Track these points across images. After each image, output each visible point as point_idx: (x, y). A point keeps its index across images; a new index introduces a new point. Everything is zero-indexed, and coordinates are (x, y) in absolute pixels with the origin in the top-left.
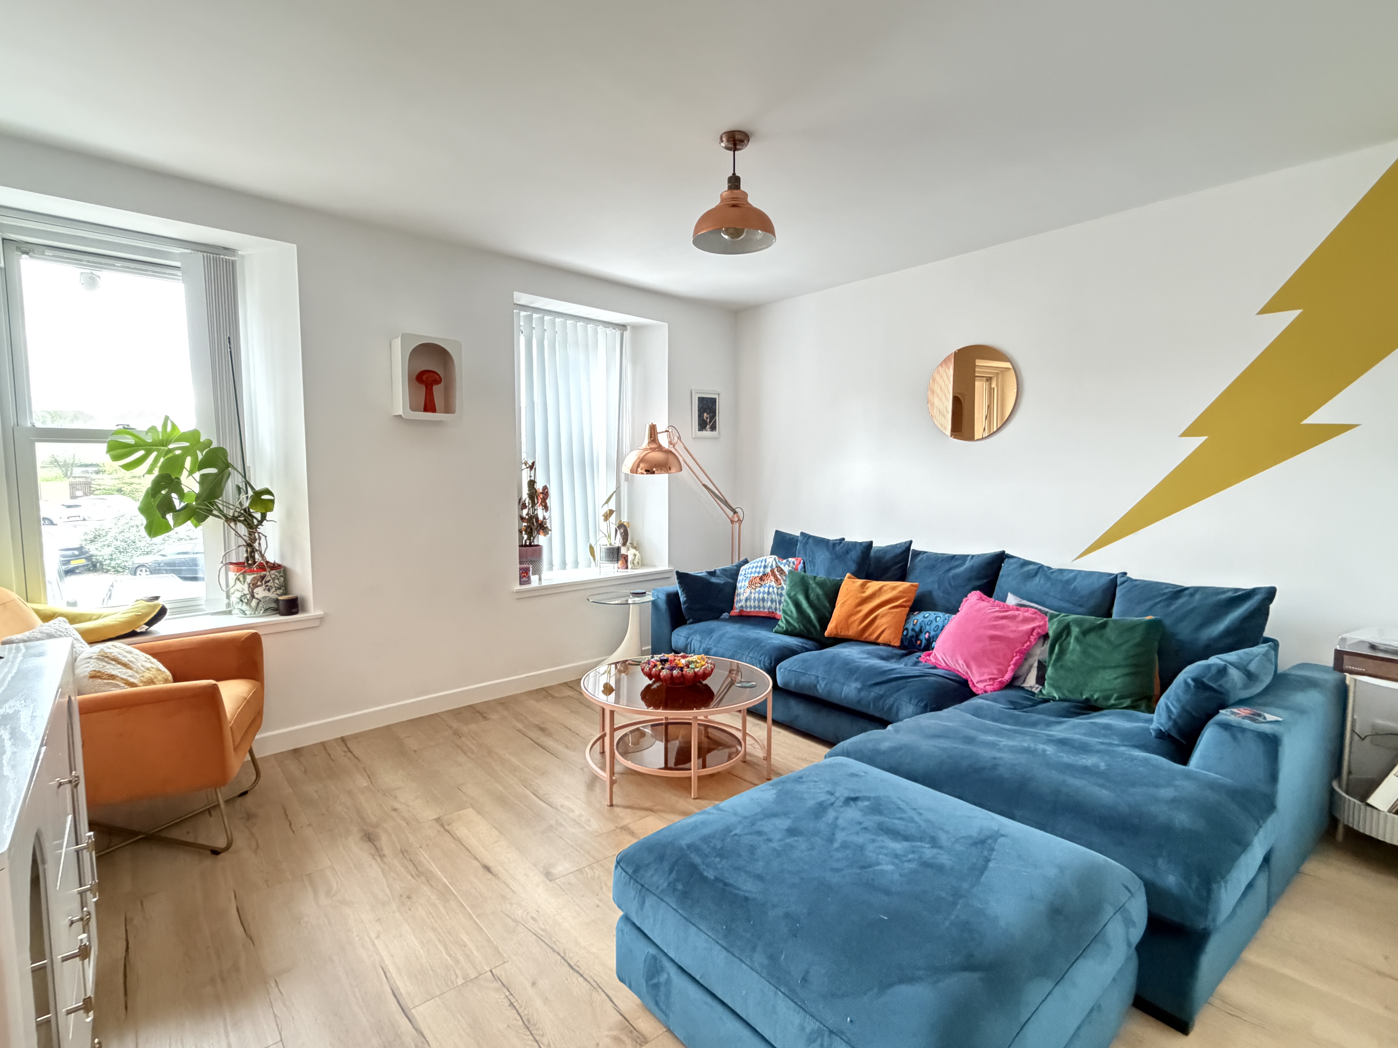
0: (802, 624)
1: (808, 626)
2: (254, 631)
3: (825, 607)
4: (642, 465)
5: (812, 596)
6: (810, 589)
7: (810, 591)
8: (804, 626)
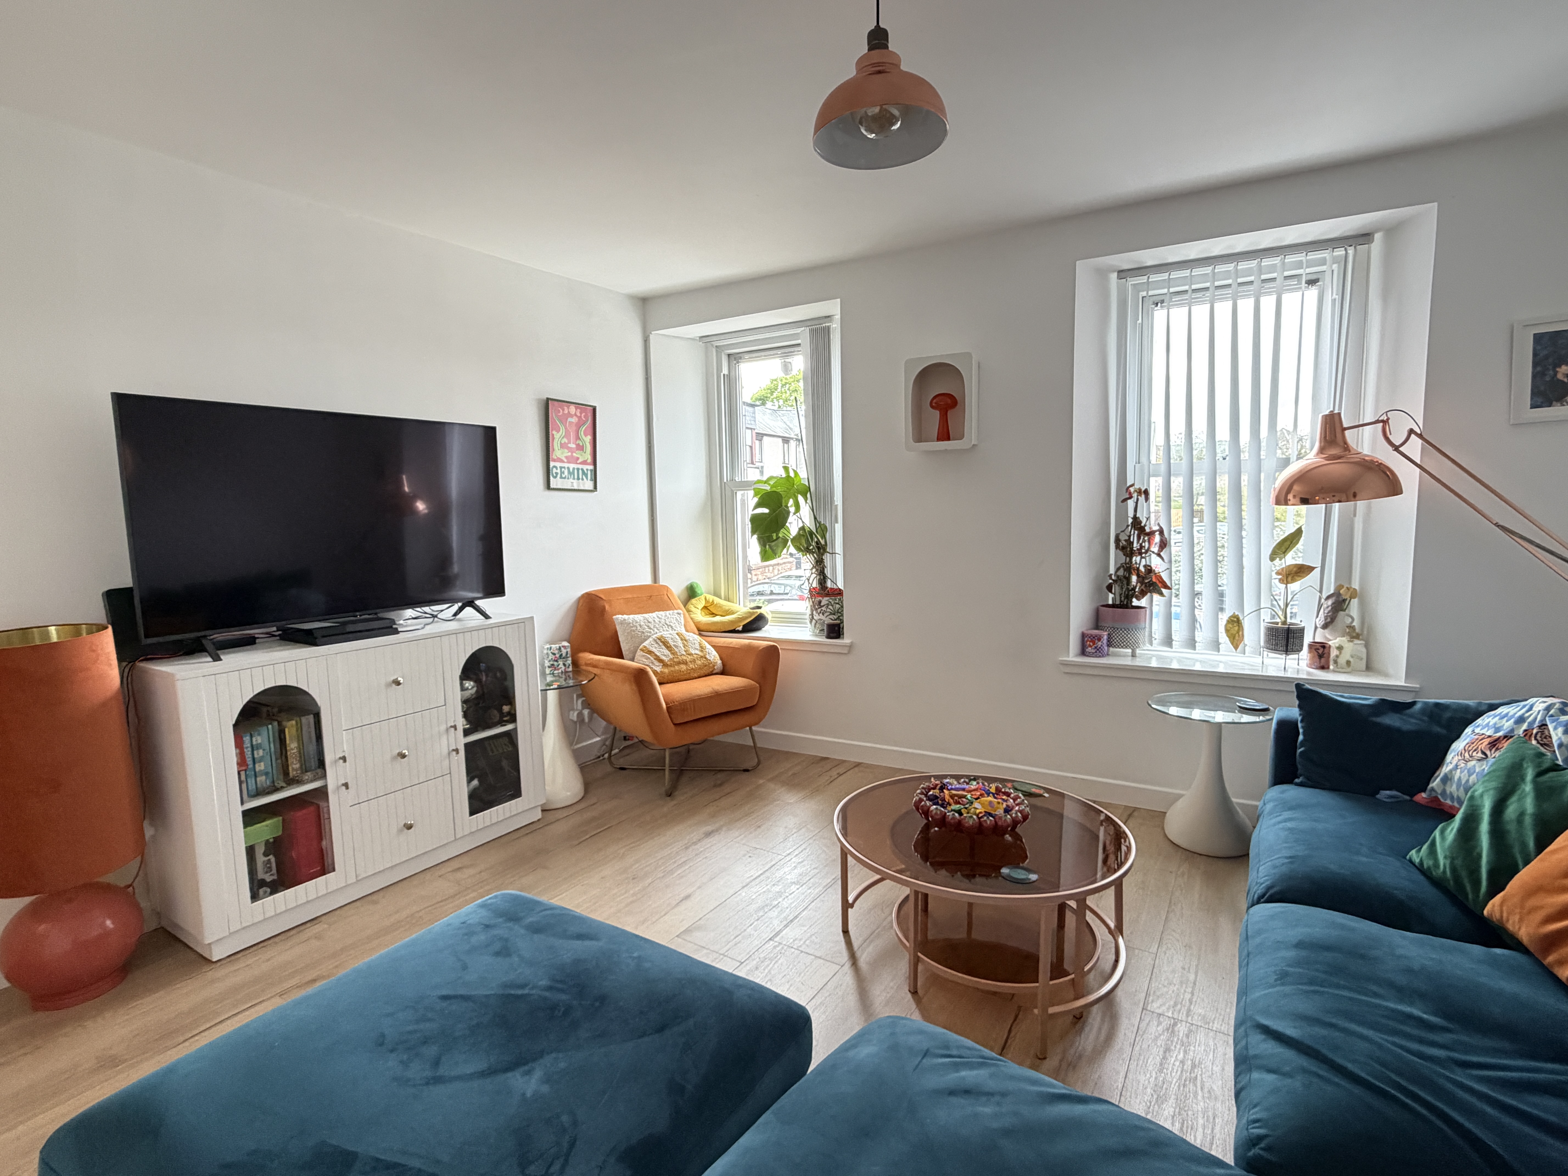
0: (1452, 863)
1: (1464, 874)
2: (772, 643)
3: (1524, 845)
4: (1296, 488)
5: (1511, 811)
6: (1519, 792)
7: (1514, 798)
8: (1454, 870)
